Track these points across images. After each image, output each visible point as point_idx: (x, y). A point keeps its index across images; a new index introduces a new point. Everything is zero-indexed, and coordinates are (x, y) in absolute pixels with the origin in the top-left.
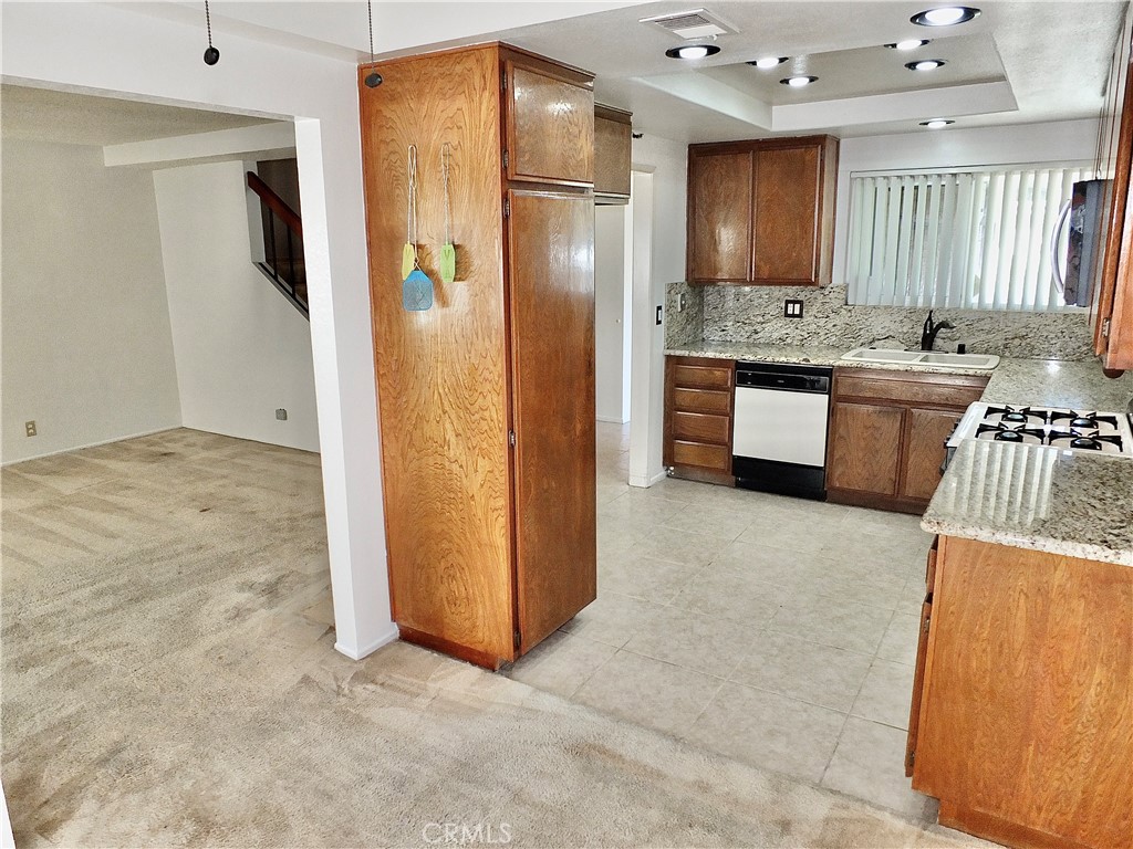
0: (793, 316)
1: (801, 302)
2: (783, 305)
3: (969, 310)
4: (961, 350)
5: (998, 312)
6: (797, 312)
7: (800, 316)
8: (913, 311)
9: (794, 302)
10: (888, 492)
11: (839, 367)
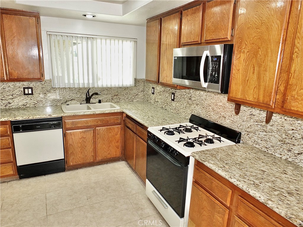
0: (29, 94)
1: (32, 88)
2: (22, 90)
3: (98, 88)
4: (100, 102)
5: (108, 88)
6: (30, 92)
7: (32, 94)
8: (80, 89)
9: (28, 88)
10: (92, 161)
11: (66, 116)
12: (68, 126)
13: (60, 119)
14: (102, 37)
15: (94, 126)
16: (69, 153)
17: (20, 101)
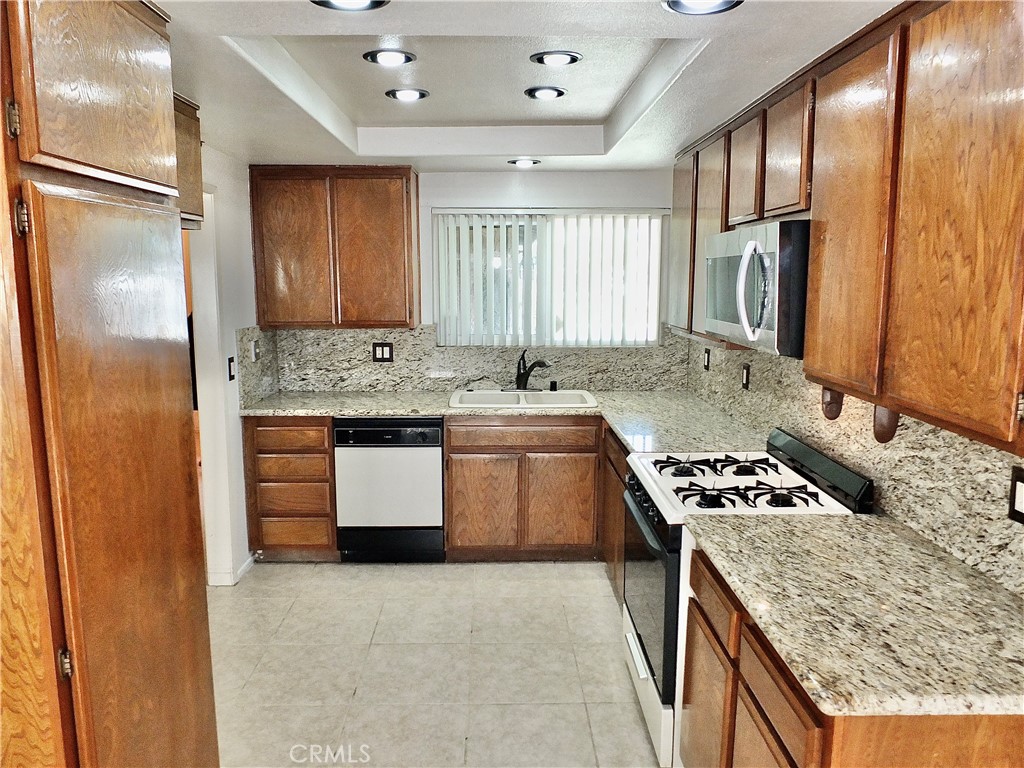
0: (383, 360)
1: (390, 345)
2: (371, 349)
3: (553, 348)
4: (553, 387)
5: (580, 349)
6: (387, 355)
7: (390, 359)
8: (504, 350)
9: (383, 345)
10: (512, 543)
11: (451, 417)
12: (455, 442)
13: (438, 422)
14: (567, 211)
15: (522, 447)
16: (456, 513)
17: (365, 375)
